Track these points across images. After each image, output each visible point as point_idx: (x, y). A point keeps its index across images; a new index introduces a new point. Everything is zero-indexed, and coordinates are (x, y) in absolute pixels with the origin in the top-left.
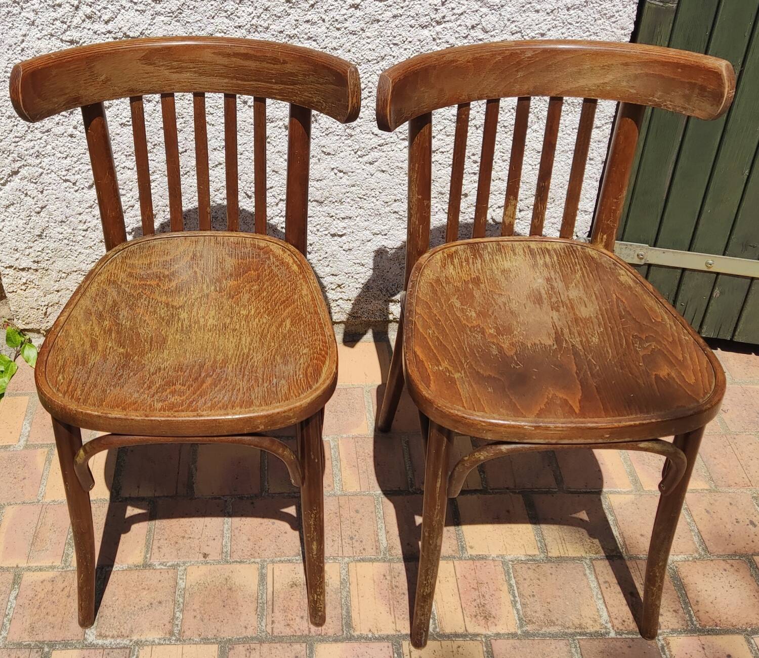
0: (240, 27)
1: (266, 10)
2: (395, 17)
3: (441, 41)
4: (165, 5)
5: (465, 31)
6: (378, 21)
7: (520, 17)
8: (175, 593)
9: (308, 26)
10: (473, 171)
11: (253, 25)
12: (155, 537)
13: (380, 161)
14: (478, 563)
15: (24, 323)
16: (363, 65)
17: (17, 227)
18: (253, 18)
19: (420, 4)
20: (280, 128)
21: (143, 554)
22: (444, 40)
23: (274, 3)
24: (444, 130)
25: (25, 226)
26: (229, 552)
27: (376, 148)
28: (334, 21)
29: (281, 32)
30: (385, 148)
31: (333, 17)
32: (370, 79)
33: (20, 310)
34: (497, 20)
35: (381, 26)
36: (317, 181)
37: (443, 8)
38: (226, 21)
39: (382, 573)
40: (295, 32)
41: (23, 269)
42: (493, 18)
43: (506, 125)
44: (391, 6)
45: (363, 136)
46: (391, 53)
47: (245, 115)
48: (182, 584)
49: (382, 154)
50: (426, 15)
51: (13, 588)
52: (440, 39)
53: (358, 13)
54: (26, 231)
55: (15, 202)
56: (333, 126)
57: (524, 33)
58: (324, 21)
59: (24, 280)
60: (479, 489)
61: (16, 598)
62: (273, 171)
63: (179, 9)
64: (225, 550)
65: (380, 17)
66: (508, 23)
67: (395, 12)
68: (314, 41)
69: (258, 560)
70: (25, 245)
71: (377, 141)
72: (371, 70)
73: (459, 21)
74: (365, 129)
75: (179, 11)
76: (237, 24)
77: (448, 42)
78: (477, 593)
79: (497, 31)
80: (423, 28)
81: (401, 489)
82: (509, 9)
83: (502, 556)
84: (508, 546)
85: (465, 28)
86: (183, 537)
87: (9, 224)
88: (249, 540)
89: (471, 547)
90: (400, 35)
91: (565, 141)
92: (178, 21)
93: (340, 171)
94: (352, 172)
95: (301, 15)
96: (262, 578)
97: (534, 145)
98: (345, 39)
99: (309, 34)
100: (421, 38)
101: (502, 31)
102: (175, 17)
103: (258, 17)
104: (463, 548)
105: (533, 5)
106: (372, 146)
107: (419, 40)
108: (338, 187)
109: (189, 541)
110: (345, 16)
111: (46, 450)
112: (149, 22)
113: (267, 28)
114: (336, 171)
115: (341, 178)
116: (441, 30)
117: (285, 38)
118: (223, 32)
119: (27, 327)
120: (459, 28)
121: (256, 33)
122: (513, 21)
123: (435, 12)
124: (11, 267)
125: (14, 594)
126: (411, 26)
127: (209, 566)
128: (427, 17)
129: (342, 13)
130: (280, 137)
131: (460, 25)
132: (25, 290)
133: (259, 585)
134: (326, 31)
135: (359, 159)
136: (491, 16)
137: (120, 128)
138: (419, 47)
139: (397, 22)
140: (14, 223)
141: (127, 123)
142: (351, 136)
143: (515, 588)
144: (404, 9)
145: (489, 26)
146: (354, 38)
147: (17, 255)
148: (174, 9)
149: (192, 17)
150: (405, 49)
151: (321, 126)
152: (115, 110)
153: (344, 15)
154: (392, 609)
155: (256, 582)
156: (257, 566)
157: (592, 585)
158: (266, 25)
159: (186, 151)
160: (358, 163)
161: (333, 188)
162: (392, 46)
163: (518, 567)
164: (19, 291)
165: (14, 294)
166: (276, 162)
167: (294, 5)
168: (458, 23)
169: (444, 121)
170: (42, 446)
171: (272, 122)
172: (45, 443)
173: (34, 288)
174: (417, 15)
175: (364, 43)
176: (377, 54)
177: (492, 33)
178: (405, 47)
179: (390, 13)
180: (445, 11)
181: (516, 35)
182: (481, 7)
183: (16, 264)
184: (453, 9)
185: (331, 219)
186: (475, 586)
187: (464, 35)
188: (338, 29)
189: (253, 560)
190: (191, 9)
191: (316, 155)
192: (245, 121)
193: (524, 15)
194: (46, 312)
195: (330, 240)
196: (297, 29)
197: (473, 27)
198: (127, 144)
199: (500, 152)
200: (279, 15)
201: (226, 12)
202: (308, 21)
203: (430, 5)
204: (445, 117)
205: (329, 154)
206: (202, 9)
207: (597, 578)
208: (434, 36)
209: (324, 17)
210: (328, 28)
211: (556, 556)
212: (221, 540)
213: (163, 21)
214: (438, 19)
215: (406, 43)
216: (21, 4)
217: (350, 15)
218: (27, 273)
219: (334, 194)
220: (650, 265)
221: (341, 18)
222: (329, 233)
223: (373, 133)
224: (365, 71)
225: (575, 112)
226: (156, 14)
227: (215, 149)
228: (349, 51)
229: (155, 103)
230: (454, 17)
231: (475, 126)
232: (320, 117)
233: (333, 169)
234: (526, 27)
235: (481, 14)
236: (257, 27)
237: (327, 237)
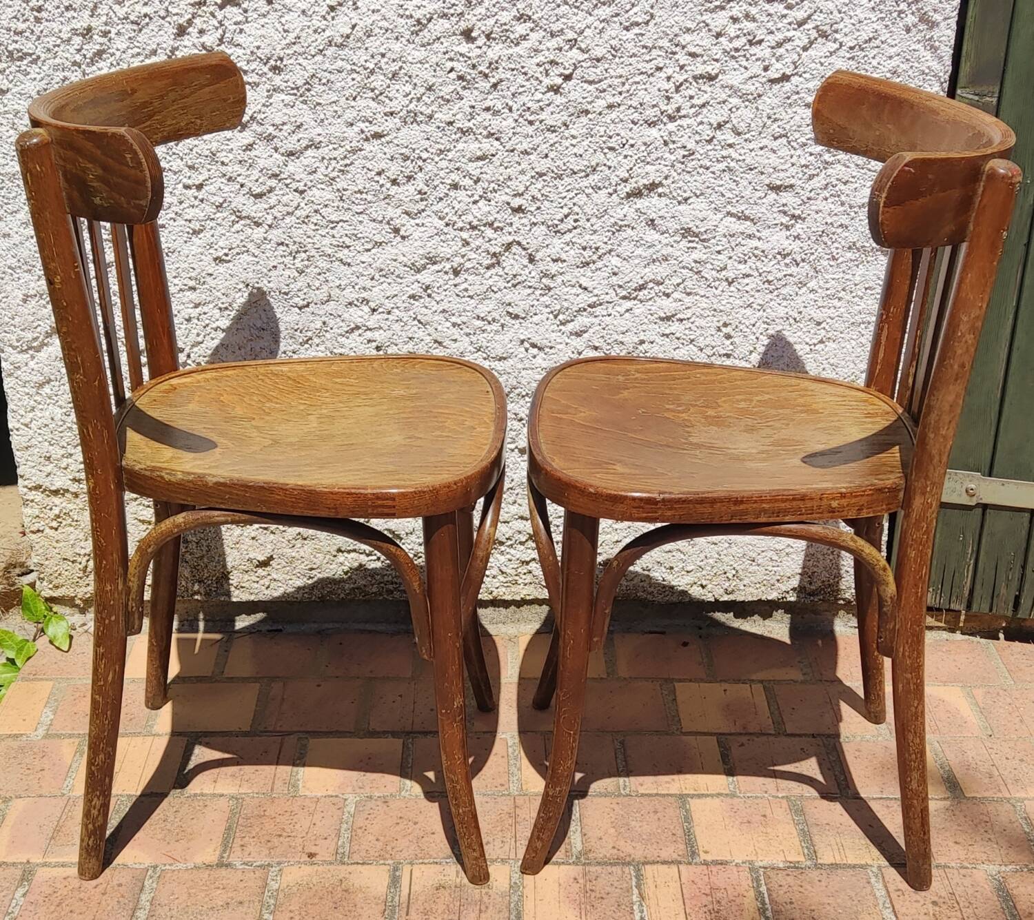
0: (392, 114)
1: (430, 89)
2: (610, 107)
3: (675, 146)
4: (287, 77)
5: (709, 132)
6: (587, 112)
7: (784, 114)
8: (263, 893)
9: (488, 116)
10: (725, 352)
11: (411, 111)
12: (237, 834)
13: (591, 331)
14: (714, 869)
15: (51, 586)
16: (566, 179)
17: (52, 419)
18: (411, 102)
19: (646, 90)
20: (446, 273)
21: (218, 853)
22: (679, 145)
23: (441, 80)
24: (682, 286)
25: (64, 418)
26: (347, 853)
27: (585, 310)
28: (524, 111)
29: (450, 123)
30: (598, 310)
31: (524, 104)
32: (575, 200)
33: (47, 563)
34: (753, 116)
35: (590, 120)
36: (500, 360)
37: (676, 96)
38: (373, 104)
39: (572, 876)
40: (470, 124)
41: (56, 493)
42: (746, 113)
43: (771, 278)
44: (604, 91)
45: (566, 290)
46: (606, 161)
47: (396, 251)
48: (274, 885)
49: (594, 320)
50: (654, 106)
51: (20, 884)
52: (674, 142)
53: (559, 100)
54: (65, 427)
55: (52, 377)
56: (523, 272)
57: (791, 138)
58: (510, 110)
59: (56, 511)
60: (724, 792)
61: (24, 895)
62: (436, 341)
63: (308, 83)
64: (341, 850)
65: (589, 107)
66: (769, 122)
67: (611, 100)
68: (497, 139)
69: (390, 862)
70: (63, 452)
71: (586, 298)
72: (577, 186)
73: (700, 116)
74: (569, 278)
75: (307, 86)
76: (388, 110)
77: (685, 147)
78: (709, 898)
79: (753, 133)
80: (649, 125)
81: (609, 790)
82: (769, 101)
83: (751, 862)
84: (759, 851)
85: (709, 127)
86: (280, 836)
87: (40, 415)
88: (377, 840)
89: (706, 852)
90: (618, 135)
91: (856, 307)
92: (305, 102)
93: (534, 346)
94: (551, 348)
95: (479, 99)
96: (395, 881)
97: (812, 312)
98: (541, 138)
99: (489, 129)
100: (647, 140)
101: (760, 133)
102: (301, 96)
103: (419, 100)
104: (694, 854)
105: (801, 95)
106: (580, 306)
107: (645, 144)
108: (530, 372)
109: (288, 839)
110: (541, 104)
111: (77, 741)
112: (263, 101)
113: (431, 117)
114: (526, 345)
115: (534, 357)
116: (675, 129)
117: (455, 133)
118: (368, 121)
119: (56, 594)
120: (701, 127)
121: (415, 125)
122: (776, 120)
123: (666, 102)
124: (37, 487)
125: (21, 891)
126: (633, 122)
127: (316, 867)
128: (656, 109)
129: (536, 98)
130: (445, 287)
131: (701, 123)
132: (56, 529)
133: (389, 887)
134: (513, 125)
135: (561, 327)
136: (744, 111)
137: (213, 265)
138: (645, 154)
139: (614, 116)
140: (48, 413)
141: (224, 257)
142: (550, 289)
143: (766, 895)
144: (624, 95)
145: (741, 124)
146: (552, 137)
147: (49, 468)
148: (300, 83)
149: (325, 96)
150: (626, 157)
151: (506, 271)
152: (208, 235)
153: (539, 101)
154: (583, 913)
155: (386, 884)
156: (388, 867)
157: (878, 894)
158: (429, 111)
159: (307, 306)
160: (559, 334)
161: (524, 373)
162: (606, 151)
163: (771, 874)
164: (47, 530)
165: (40, 534)
166: (440, 328)
167: (468, 83)
168: (699, 119)
169: (682, 270)
170: (71, 736)
171: (435, 263)
172: (76, 732)
173: (71, 525)
174: (641, 105)
175: (567, 144)
176: (586, 163)
177: (747, 136)
178: (625, 153)
179: (604, 102)
180: (681, 100)
181: (780, 140)
182: (729, 96)
183: (46, 483)
184: (691, 97)
185: (520, 424)
186: (708, 891)
187: (708, 138)
188: (531, 123)
189: (382, 862)
190: (324, 84)
191: (498, 317)
192: (395, 260)
193: (789, 111)
194: (86, 567)
195: (519, 460)
196: (473, 121)
197: (719, 126)
198: (223, 291)
199: (764, 322)
200: (448, 97)
201: (373, 90)
202: (488, 109)
203: (659, 90)
204: (684, 264)
205: (517, 317)
206: (339, 84)
207: (886, 887)
208: (665, 138)
209: (510, 103)
210: (516, 121)
211: (829, 862)
212: (336, 839)
213: (283, 101)
214: (670, 112)
215: (626, 146)
216: (83, 66)
217: (547, 102)
218: (61, 500)
219: (524, 381)
220: (985, 507)
221: (534, 106)
222: (516, 447)
223: (580, 286)
224: (569, 187)
225: (868, 262)
226: (274, 90)
227: (350, 304)
228: (546, 156)
229: (267, 227)
230: (693, 110)
231: (727, 280)
232: (503, 258)
233: (522, 342)
234: (794, 128)
235: (730, 106)
236: (415, 114)
237: (513, 454)
